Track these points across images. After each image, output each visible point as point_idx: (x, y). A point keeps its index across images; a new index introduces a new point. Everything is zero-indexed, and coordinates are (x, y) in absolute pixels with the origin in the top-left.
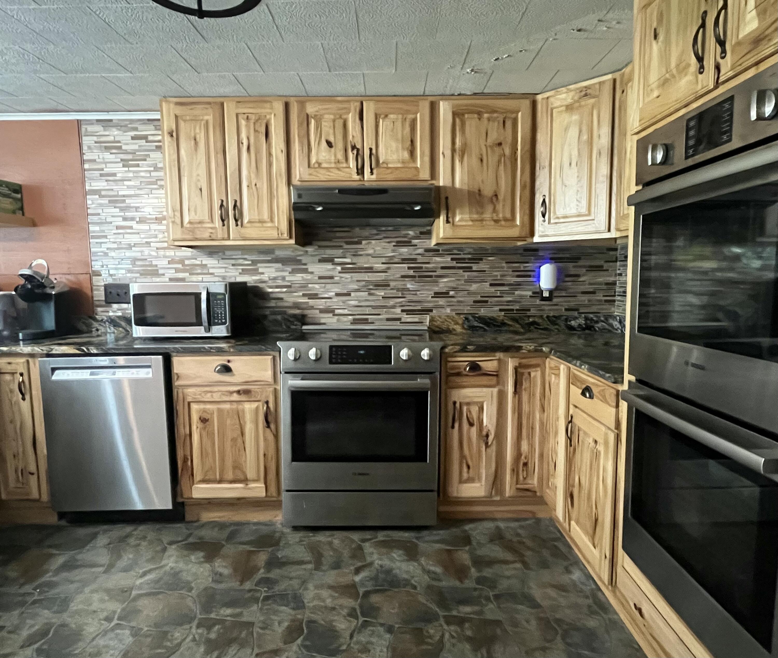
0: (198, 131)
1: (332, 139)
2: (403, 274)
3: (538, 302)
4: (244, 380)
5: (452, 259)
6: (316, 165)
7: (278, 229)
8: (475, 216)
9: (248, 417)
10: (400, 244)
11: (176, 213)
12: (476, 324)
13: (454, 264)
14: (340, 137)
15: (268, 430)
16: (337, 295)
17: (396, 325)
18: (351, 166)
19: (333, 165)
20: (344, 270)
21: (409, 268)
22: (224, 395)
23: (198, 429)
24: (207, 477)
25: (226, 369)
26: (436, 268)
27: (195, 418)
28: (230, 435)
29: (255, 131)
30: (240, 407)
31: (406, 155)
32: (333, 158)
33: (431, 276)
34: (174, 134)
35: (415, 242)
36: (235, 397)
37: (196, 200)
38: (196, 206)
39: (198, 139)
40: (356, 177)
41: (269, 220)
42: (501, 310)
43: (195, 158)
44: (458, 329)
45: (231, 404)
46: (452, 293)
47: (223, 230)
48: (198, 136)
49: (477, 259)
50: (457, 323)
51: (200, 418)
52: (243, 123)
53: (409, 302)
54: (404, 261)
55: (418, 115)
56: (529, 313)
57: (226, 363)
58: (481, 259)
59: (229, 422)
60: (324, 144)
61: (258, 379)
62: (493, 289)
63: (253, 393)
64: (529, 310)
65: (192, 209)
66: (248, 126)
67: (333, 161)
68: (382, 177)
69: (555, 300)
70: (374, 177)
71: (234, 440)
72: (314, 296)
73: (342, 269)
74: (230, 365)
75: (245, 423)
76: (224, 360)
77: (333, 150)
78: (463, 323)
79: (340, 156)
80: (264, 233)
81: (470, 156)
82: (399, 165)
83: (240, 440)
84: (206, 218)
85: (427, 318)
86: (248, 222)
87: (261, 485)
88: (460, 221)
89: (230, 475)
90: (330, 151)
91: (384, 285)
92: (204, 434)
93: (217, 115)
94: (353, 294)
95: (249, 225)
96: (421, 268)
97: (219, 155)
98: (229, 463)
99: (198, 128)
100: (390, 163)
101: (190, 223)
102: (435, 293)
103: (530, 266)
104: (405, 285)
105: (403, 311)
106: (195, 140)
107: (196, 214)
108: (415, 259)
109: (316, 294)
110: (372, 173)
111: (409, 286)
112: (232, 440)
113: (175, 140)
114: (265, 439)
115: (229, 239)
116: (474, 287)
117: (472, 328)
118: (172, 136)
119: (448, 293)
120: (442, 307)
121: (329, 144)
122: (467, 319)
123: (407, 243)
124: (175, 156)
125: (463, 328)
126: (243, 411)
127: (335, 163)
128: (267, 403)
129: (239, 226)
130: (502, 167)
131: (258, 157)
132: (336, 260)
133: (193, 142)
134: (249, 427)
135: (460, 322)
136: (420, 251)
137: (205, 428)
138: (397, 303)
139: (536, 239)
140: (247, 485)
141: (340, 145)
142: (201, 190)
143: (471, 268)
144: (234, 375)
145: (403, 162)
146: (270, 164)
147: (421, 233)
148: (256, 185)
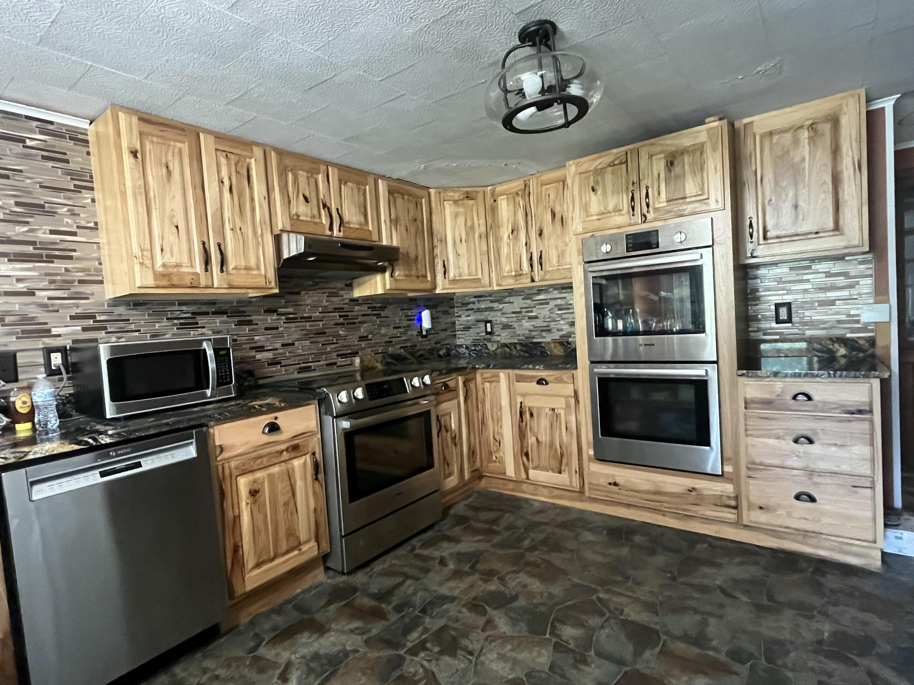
0: (170, 157)
1: (307, 194)
2: (336, 321)
3: (420, 339)
4: (292, 436)
5: (369, 308)
6: (295, 217)
7: (265, 277)
8: (407, 272)
9: (298, 475)
10: (331, 295)
11: (145, 253)
12: (389, 360)
13: (370, 312)
14: (314, 194)
15: (316, 482)
16: (283, 345)
17: (335, 370)
18: (324, 222)
19: (309, 219)
20: (289, 320)
21: (340, 316)
22: (273, 457)
23: (249, 506)
24: (261, 560)
25: (273, 428)
26: (358, 315)
27: (244, 492)
28: (282, 499)
29: (237, 172)
30: (289, 466)
31: (362, 219)
32: (309, 212)
33: (355, 323)
34: (139, 155)
35: (341, 293)
36: (285, 456)
37: (171, 237)
38: (172, 245)
39: (171, 168)
40: (328, 233)
41: (255, 267)
42: (402, 348)
43: (168, 188)
44: (379, 366)
45: (280, 466)
46: (370, 336)
47: (206, 275)
48: (170, 164)
49: (383, 308)
50: (377, 362)
51: (250, 492)
52: (223, 161)
53: (342, 347)
54: (336, 309)
55: (367, 187)
56: (417, 348)
57: (273, 421)
58: (386, 307)
59: (280, 485)
60: (301, 198)
61: (304, 431)
62: (395, 331)
63: (301, 447)
64: (416, 346)
65: (167, 249)
66: (229, 165)
67: (310, 215)
68: (347, 234)
69: (429, 337)
70: (341, 234)
71: (286, 504)
72: (261, 349)
73: (286, 319)
74: (277, 422)
75: (295, 481)
76: (271, 419)
77: (309, 204)
78: (382, 361)
79: (315, 212)
80: (251, 280)
81: (400, 225)
82: (358, 226)
83: (292, 503)
84: (185, 259)
85: (357, 360)
86: (233, 269)
87: (313, 543)
88: (399, 275)
89: (284, 547)
90: (307, 206)
91: (321, 333)
92: (255, 509)
93: (194, 145)
94: (296, 343)
95: (234, 272)
96: (348, 316)
97: (197, 191)
98: (282, 534)
99: (170, 155)
100: (353, 223)
101: (164, 265)
102: (360, 337)
103: (415, 311)
104: (338, 332)
105: (338, 356)
106: (167, 168)
107: (172, 256)
108: (343, 308)
109: (263, 347)
110: (340, 231)
111: (341, 333)
112: (284, 505)
113: (141, 163)
114: (315, 493)
115: (212, 287)
116: (383, 331)
117: (388, 364)
118: (135, 156)
119: (367, 337)
120: (364, 349)
121: (306, 199)
122: (383, 357)
123: (336, 295)
124: (141, 182)
125: (382, 364)
126: (293, 469)
127: (311, 217)
128: (314, 454)
129: (225, 273)
130: (418, 237)
131: (242, 201)
132: (280, 310)
133: (164, 170)
134: (299, 484)
135: (380, 360)
136: (347, 301)
137: (255, 501)
138: (333, 349)
139: (438, 291)
140: (300, 550)
141: (314, 201)
142: (177, 227)
143: (380, 314)
144: (282, 433)
145: (360, 224)
146: (253, 210)
147: (346, 285)
148: (240, 229)
